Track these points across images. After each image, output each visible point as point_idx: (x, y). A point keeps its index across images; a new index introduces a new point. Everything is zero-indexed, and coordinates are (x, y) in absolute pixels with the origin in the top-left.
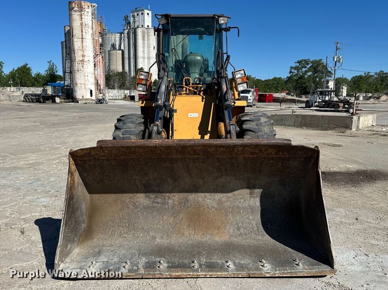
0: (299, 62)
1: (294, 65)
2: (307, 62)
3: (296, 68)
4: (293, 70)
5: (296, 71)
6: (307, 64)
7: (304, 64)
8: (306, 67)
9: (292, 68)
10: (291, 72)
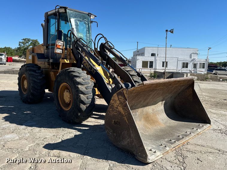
0: (23, 39)
1: (21, 41)
2: (29, 40)
3: (23, 43)
4: (21, 44)
5: (23, 44)
6: (29, 41)
7: (27, 41)
8: (28, 43)
9: (19, 42)
10: (19, 45)
